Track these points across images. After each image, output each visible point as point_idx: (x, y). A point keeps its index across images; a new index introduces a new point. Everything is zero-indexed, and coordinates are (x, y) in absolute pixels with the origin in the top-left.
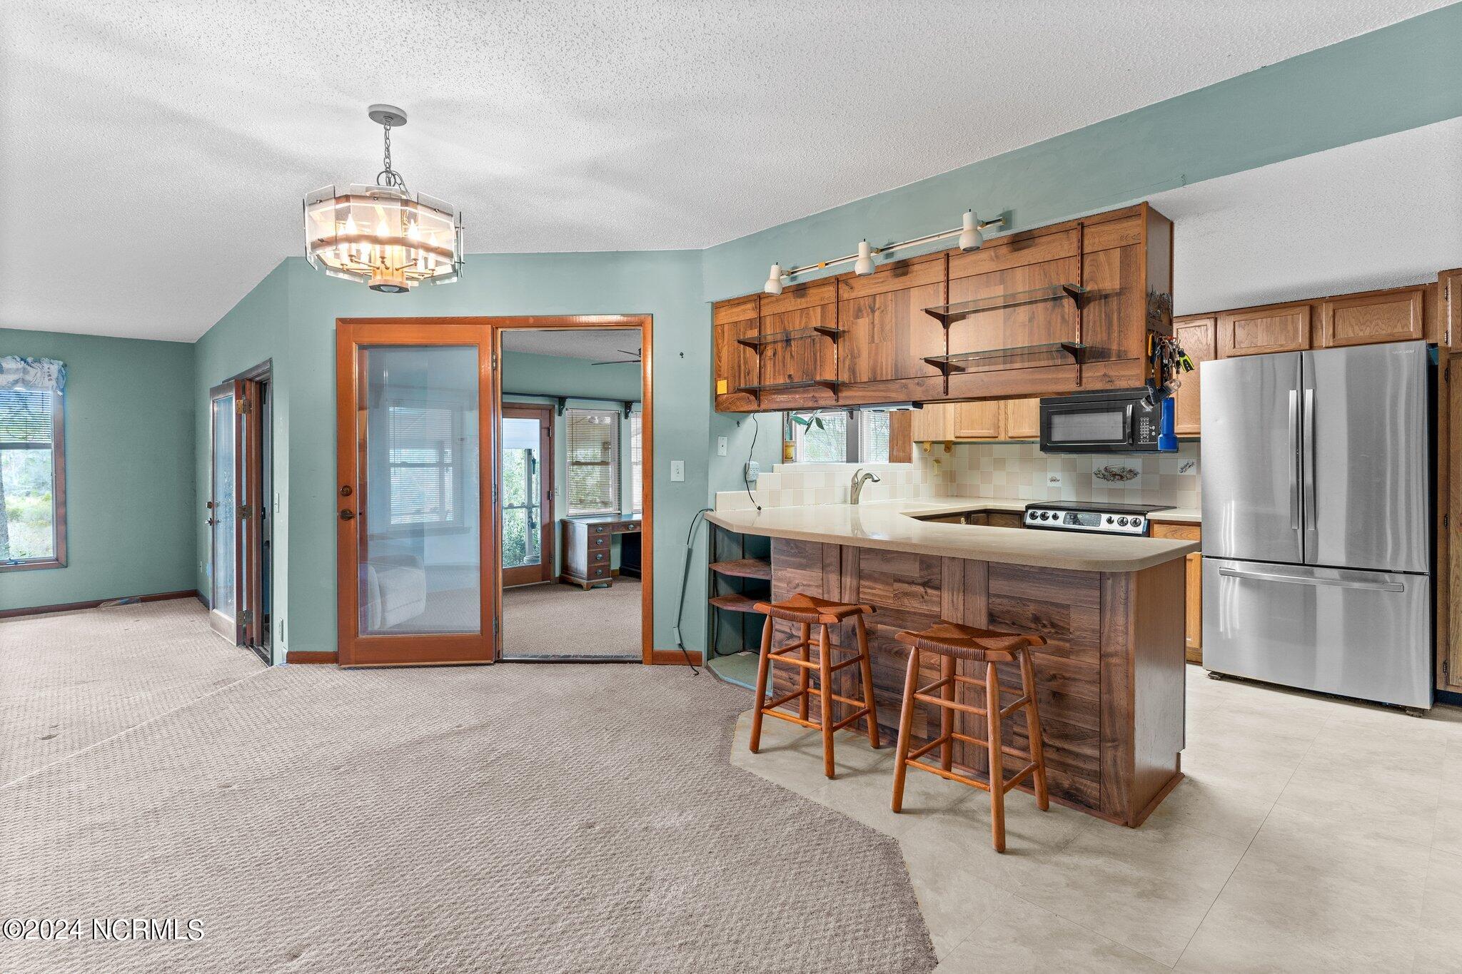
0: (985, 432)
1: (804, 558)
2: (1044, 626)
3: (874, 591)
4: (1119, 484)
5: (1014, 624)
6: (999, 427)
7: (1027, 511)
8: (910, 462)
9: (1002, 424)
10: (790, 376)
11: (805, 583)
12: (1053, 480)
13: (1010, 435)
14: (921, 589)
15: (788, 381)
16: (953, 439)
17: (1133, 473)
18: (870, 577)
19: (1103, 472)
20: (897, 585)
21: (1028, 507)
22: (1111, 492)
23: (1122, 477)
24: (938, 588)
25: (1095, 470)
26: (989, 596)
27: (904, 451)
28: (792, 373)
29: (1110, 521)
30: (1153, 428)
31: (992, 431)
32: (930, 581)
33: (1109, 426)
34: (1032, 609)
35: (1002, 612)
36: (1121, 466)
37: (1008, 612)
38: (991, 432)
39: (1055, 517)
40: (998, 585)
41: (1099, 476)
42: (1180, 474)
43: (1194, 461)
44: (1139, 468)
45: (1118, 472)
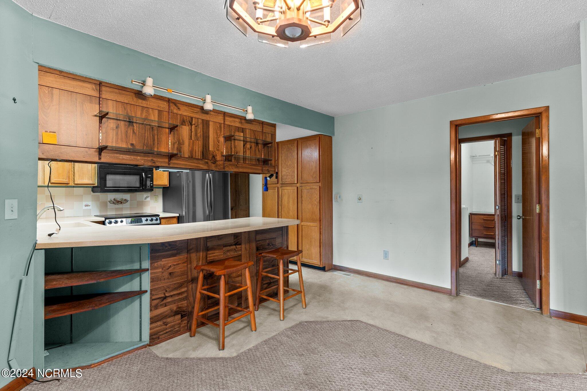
1: (174, 250)
2: (271, 246)
3: (214, 255)
4: (120, 206)
5: (263, 248)
9: (71, 176)
10: (132, 145)
11: (175, 264)
12: (86, 206)
13: (76, 183)
14: (234, 247)
15: (130, 147)
17: (126, 201)
18: (213, 249)
19: (113, 200)
20: (225, 248)
22: (117, 209)
23: (121, 203)
24: (240, 244)
25: (109, 200)
26: (256, 241)
28: (134, 142)
29: (147, 220)
30: (152, 182)
31: (66, 181)
32: (237, 242)
33: (133, 180)
34: (267, 241)
35: (260, 246)
36: (121, 198)
37: (262, 245)
39: (121, 222)
40: (259, 237)
41: (111, 202)
42: (144, 200)
43: (149, 195)
44: (129, 199)
45: (120, 201)
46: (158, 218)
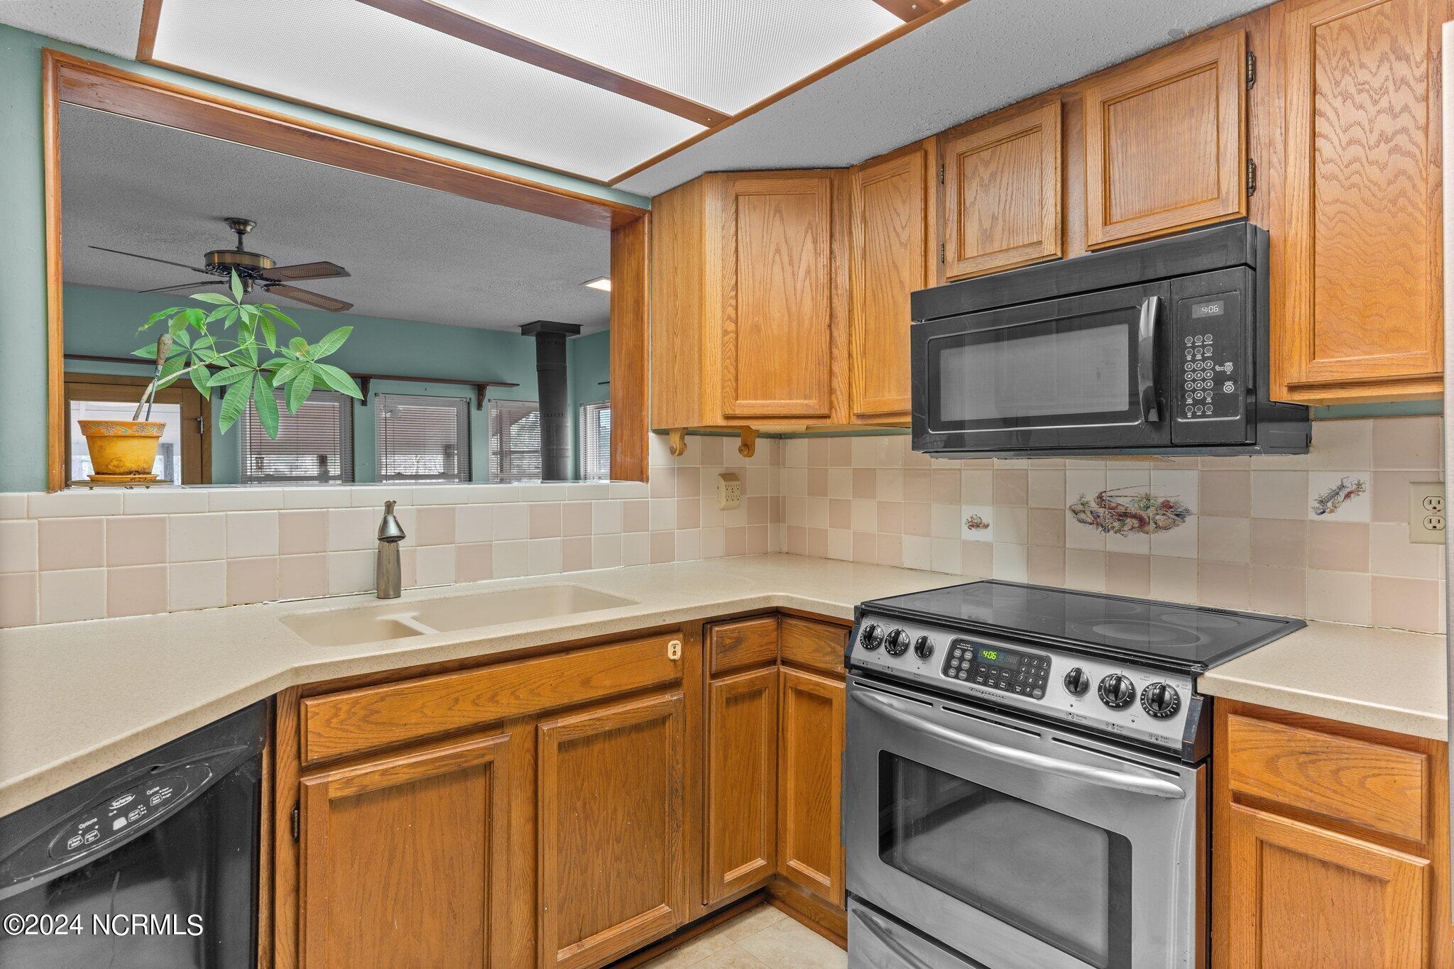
0: (797, 404)
4: (1133, 543)
6: (831, 391)
7: (858, 621)
8: (641, 480)
9: (840, 383)
12: (975, 524)
13: (857, 409)
16: (721, 422)
19: (1094, 505)
21: (864, 611)
22: (1114, 563)
23: (1143, 523)
25: (1072, 500)
27: (631, 456)
29: (1076, 684)
30: (1229, 367)
31: (813, 402)
33: (1091, 370)
36: (1142, 491)
38: (812, 404)
39: (923, 650)
41: (1082, 516)
42: (1312, 516)
43: (1366, 478)
44: (1189, 499)
45: (1133, 509)
46: (1181, 688)
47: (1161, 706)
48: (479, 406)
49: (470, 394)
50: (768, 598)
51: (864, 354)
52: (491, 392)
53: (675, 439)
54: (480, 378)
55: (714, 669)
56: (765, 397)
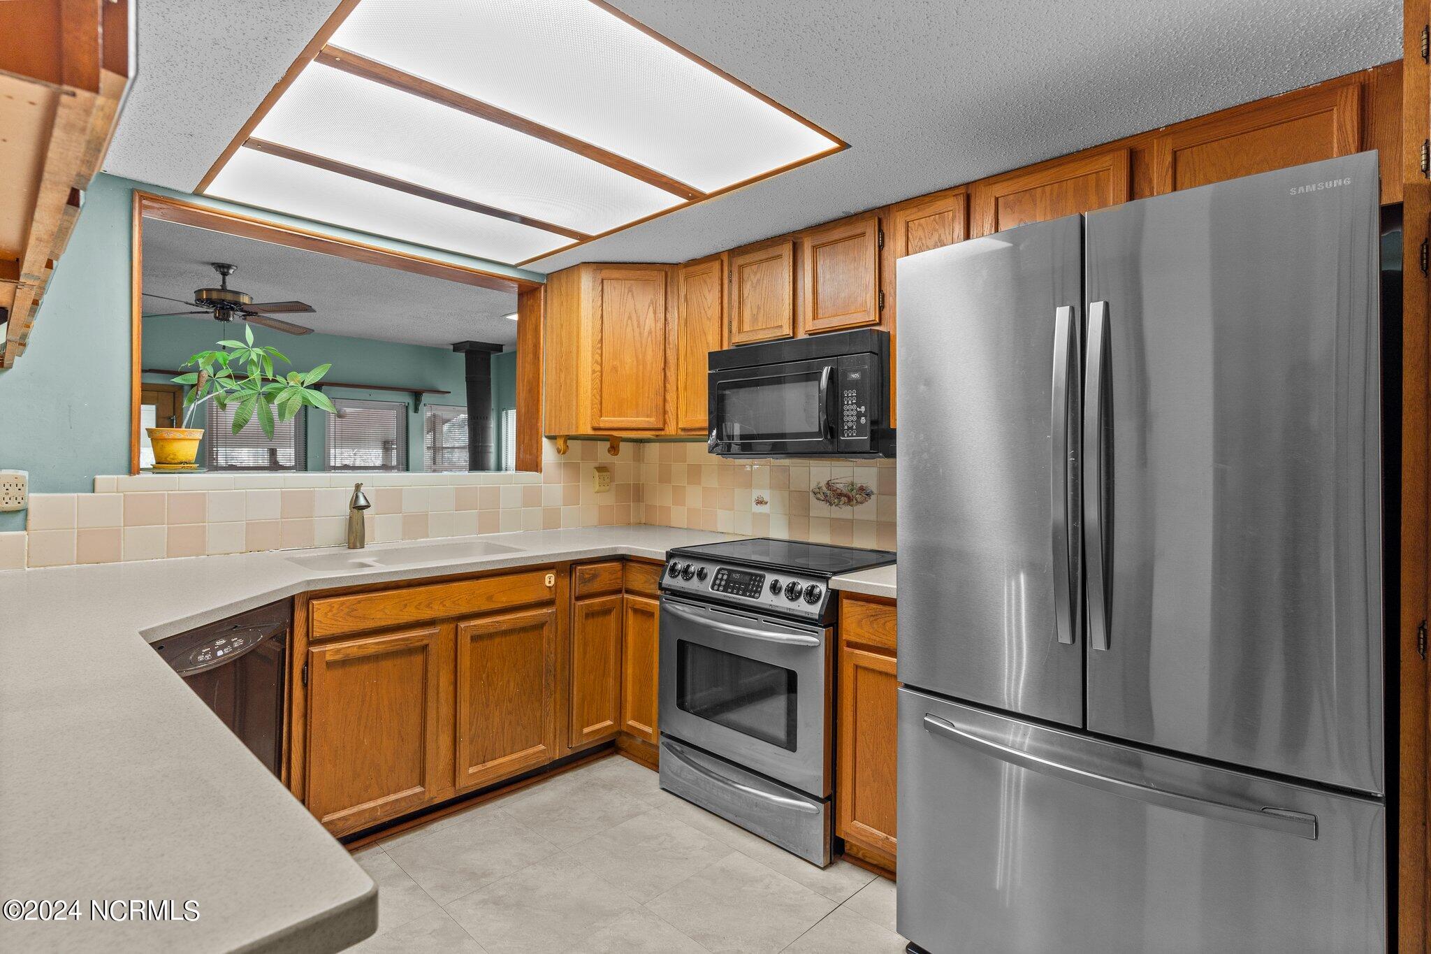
0: (641, 421)
6: (665, 412)
7: (668, 561)
8: (537, 471)
9: (671, 407)
12: (760, 502)
13: (681, 425)
16: (590, 432)
17: (865, 493)
19: (824, 488)
21: (670, 555)
23: (850, 500)
25: (813, 486)
27: (531, 454)
29: (775, 588)
30: (863, 409)
31: (652, 420)
36: (849, 480)
38: (652, 421)
39: (702, 575)
41: (819, 496)
44: (872, 485)
45: (845, 491)
46: (822, 588)
47: (811, 596)
48: (416, 410)
49: (407, 399)
50: (616, 549)
51: (686, 389)
52: (426, 398)
53: (560, 442)
54: (417, 386)
55: (577, 594)
56: (620, 416)
